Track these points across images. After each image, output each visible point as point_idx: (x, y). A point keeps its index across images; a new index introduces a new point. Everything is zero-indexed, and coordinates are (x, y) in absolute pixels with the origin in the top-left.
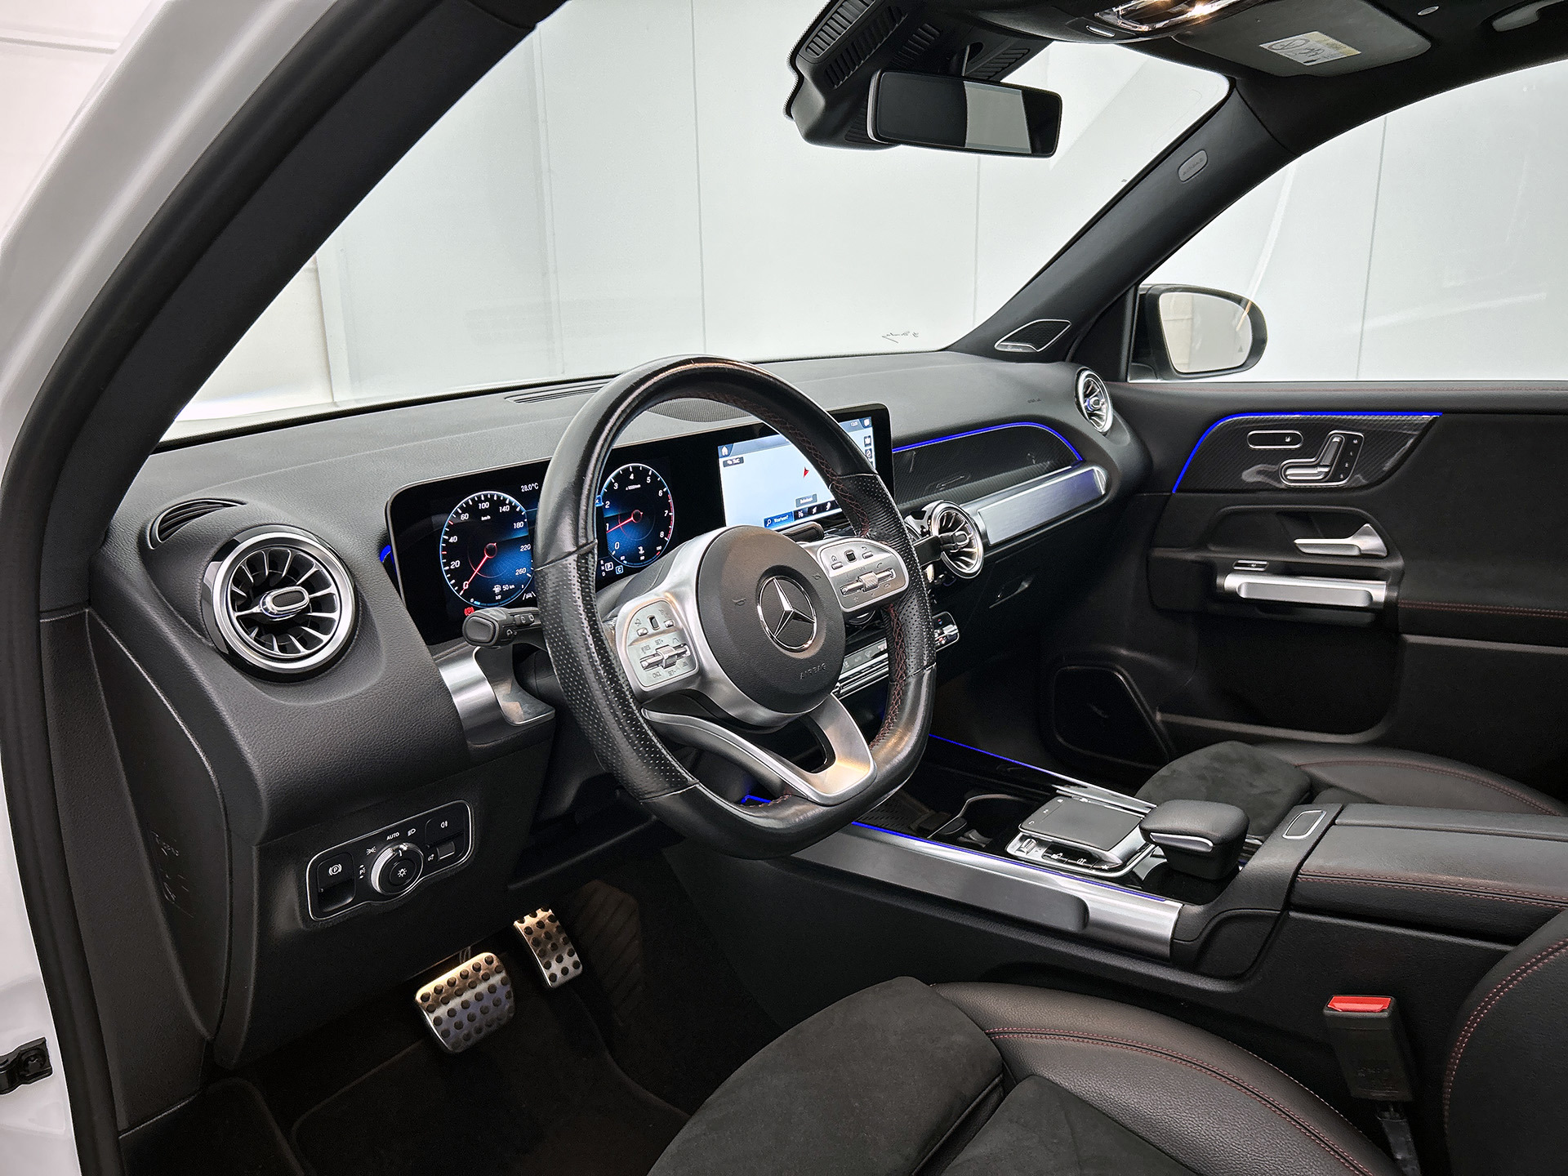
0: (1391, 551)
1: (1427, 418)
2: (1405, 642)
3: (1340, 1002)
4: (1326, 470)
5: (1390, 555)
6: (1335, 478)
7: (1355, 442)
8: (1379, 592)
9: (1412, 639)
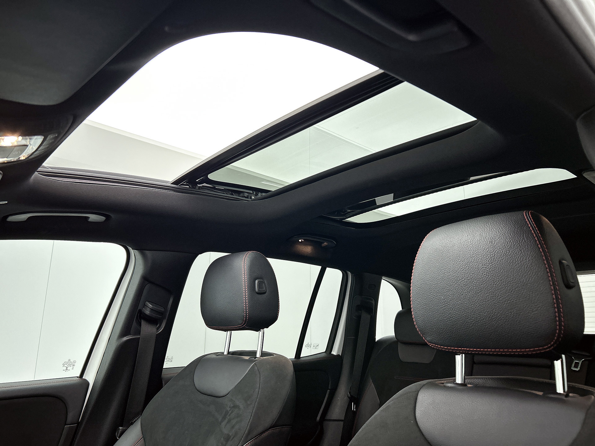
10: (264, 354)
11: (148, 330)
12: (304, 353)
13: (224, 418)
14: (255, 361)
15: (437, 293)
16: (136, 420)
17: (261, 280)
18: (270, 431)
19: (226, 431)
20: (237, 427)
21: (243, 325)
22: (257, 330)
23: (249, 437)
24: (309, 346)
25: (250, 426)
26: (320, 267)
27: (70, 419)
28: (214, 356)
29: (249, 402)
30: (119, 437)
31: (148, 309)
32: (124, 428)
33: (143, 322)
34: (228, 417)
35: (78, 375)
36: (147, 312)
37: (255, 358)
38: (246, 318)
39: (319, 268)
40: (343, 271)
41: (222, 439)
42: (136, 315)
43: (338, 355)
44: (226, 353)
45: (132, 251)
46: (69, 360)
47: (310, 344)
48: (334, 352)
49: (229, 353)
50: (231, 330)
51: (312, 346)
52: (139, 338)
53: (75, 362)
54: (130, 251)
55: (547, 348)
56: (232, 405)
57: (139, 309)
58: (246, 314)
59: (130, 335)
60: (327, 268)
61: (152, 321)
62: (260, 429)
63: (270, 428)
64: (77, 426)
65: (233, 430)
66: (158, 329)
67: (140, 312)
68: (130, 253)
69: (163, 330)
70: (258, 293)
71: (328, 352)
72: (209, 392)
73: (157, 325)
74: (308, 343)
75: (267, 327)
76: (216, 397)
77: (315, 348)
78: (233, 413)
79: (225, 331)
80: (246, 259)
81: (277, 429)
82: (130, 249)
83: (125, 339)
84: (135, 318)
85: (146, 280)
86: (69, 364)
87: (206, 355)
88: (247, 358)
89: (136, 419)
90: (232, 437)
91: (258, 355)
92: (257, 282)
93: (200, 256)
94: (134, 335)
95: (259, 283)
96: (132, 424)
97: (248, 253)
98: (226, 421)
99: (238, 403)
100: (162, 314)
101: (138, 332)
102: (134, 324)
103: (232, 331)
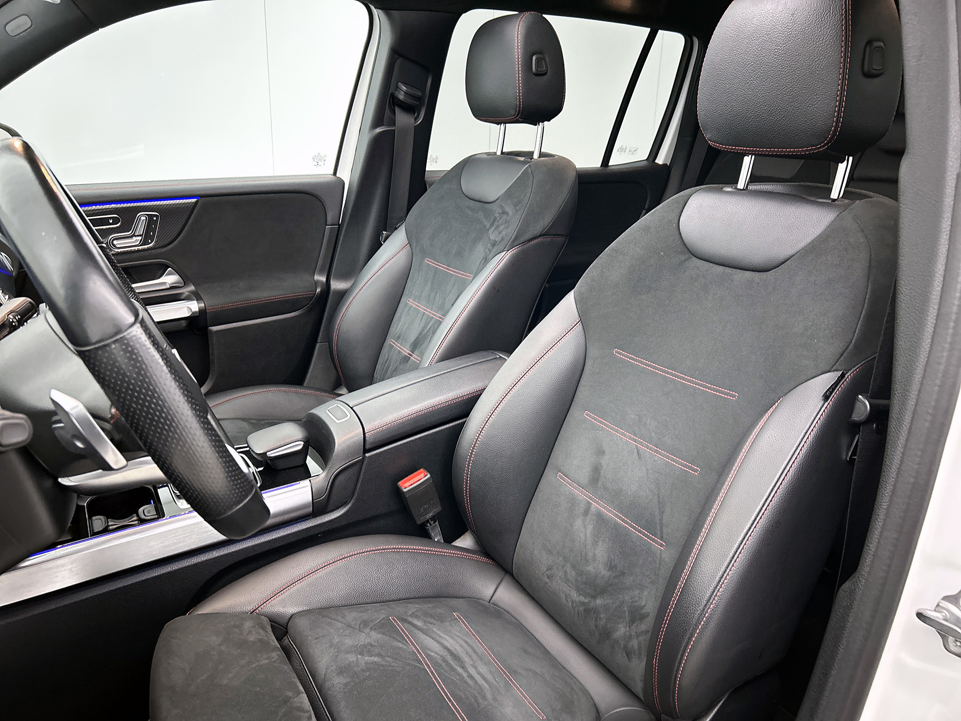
0: (186, 281)
1: (194, 200)
2: (211, 331)
3: (406, 483)
4: (140, 238)
5: (186, 284)
6: (144, 242)
7: (155, 219)
8: (194, 306)
9: (215, 328)
10: (542, 155)
11: (403, 120)
12: (616, 160)
13: (492, 225)
14: (529, 162)
15: (724, 80)
16: (400, 226)
17: (540, 56)
18: (540, 240)
19: (492, 237)
20: (503, 233)
21: (516, 117)
22: (535, 123)
23: (516, 243)
24: (622, 150)
25: (517, 232)
26: (649, 29)
27: (330, 219)
28: (485, 156)
29: (518, 208)
30: (384, 242)
31: (402, 93)
32: (388, 233)
33: (397, 110)
34: (496, 224)
35: (332, 172)
36: (401, 97)
37: (531, 159)
38: (519, 107)
39: (646, 31)
40: (687, 37)
41: (489, 245)
42: (388, 100)
43: (665, 165)
44: (499, 153)
45: (375, 11)
46: (319, 154)
47: (624, 147)
48: (660, 160)
49: (502, 153)
50: (505, 123)
51: (627, 151)
52: (395, 129)
53: (325, 156)
54: (373, 12)
55: (820, 148)
56: (501, 212)
57: (390, 92)
58: (520, 102)
59: (383, 125)
60: (660, 31)
61: (409, 109)
62: (529, 236)
63: (540, 236)
64: (339, 227)
65: (501, 235)
66: (416, 119)
67: (393, 97)
68: (374, 15)
69: (422, 121)
70: (537, 75)
71: (651, 159)
72: (477, 198)
73: (414, 115)
74: (622, 146)
75: (549, 120)
76: (485, 203)
77: (632, 154)
78: (502, 219)
79: (498, 124)
80: (520, 25)
81: (548, 239)
82: (372, 7)
83: (379, 130)
84: (387, 104)
85: (396, 54)
86: (318, 159)
87: (475, 155)
88: (522, 159)
89: (400, 224)
90: (498, 243)
91: (536, 156)
92: (534, 58)
93: (464, 17)
94: (388, 126)
95: (537, 60)
96: (396, 229)
97: (523, 16)
98: (495, 226)
99: (507, 209)
100: (419, 99)
101: (393, 123)
102: (387, 112)
103: (507, 125)
